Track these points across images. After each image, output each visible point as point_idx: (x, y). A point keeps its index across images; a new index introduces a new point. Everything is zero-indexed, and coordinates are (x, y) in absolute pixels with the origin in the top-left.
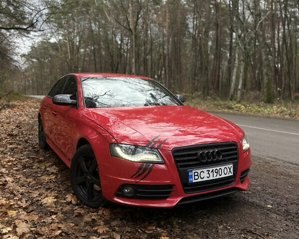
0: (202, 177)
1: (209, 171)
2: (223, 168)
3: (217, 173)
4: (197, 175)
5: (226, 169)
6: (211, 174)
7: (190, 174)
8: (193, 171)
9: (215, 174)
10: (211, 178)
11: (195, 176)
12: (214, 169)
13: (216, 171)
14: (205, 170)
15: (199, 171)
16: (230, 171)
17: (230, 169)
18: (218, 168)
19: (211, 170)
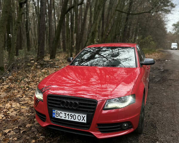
0: (61, 116)
1: (66, 114)
2: (77, 115)
3: (72, 117)
4: (58, 114)
5: (79, 117)
6: (67, 116)
7: (54, 112)
8: (56, 111)
9: (70, 118)
10: (67, 119)
11: (56, 114)
12: (70, 114)
13: (71, 116)
14: (63, 112)
15: (59, 112)
16: (83, 119)
17: (83, 118)
18: (73, 114)
19: (67, 113)
